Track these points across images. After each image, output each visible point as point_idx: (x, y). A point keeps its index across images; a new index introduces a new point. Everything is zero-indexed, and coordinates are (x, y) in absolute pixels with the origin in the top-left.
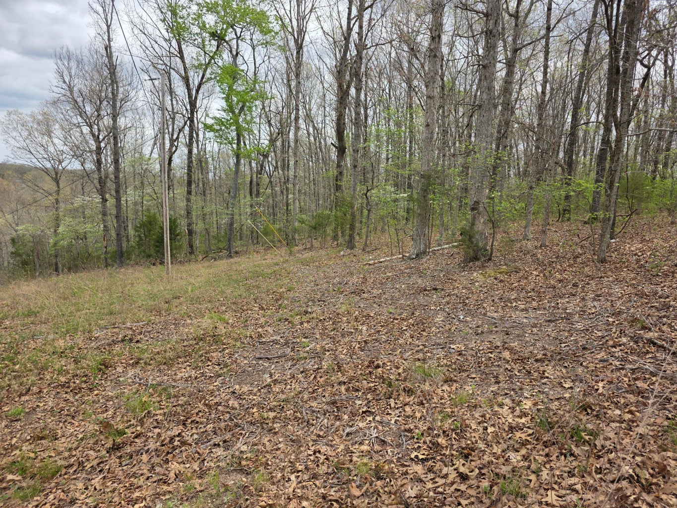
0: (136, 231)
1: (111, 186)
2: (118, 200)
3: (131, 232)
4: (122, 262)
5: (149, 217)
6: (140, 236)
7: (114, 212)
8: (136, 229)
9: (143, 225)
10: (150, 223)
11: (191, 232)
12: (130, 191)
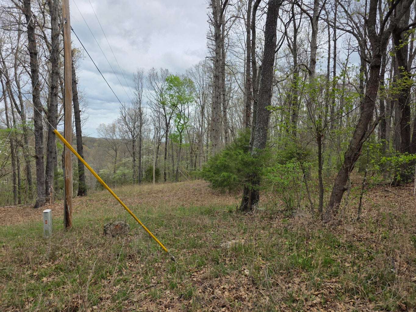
0: (146, 173)
1: (137, 155)
2: (140, 161)
3: (144, 173)
4: (140, 184)
5: (150, 168)
6: (147, 175)
7: (138, 165)
8: (146, 172)
9: (148, 171)
10: (150, 170)
11: (165, 174)
12: (144, 157)
